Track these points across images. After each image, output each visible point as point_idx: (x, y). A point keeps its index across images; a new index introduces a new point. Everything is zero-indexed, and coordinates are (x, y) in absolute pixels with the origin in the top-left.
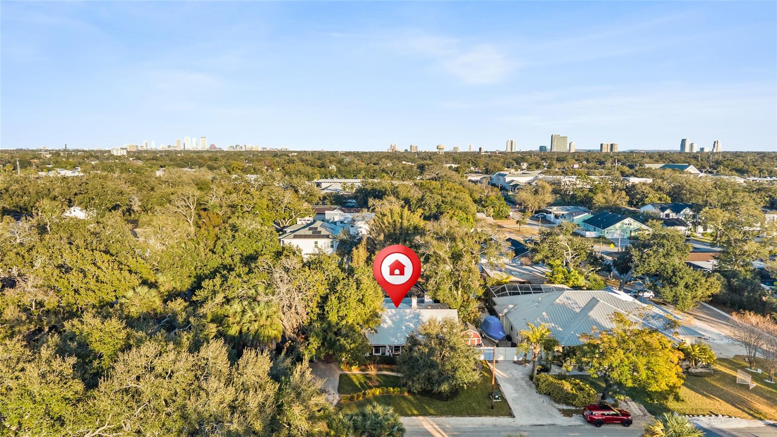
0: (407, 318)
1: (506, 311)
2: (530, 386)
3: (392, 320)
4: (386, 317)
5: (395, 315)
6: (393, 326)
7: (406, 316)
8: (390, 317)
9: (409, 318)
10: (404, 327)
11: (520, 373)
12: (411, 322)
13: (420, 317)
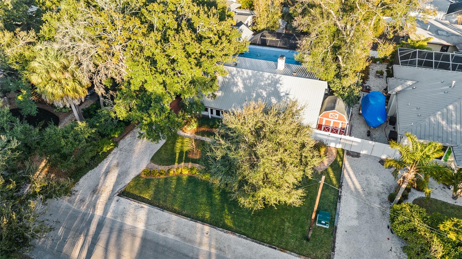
0: (263, 84)
1: (399, 88)
2: (384, 214)
3: (245, 84)
4: (239, 79)
5: (250, 78)
6: (242, 90)
7: (262, 81)
8: (244, 80)
9: (265, 85)
10: (255, 95)
11: (381, 183)
12: (265, 90)
13: (278, 85)
